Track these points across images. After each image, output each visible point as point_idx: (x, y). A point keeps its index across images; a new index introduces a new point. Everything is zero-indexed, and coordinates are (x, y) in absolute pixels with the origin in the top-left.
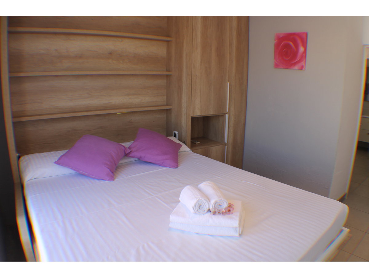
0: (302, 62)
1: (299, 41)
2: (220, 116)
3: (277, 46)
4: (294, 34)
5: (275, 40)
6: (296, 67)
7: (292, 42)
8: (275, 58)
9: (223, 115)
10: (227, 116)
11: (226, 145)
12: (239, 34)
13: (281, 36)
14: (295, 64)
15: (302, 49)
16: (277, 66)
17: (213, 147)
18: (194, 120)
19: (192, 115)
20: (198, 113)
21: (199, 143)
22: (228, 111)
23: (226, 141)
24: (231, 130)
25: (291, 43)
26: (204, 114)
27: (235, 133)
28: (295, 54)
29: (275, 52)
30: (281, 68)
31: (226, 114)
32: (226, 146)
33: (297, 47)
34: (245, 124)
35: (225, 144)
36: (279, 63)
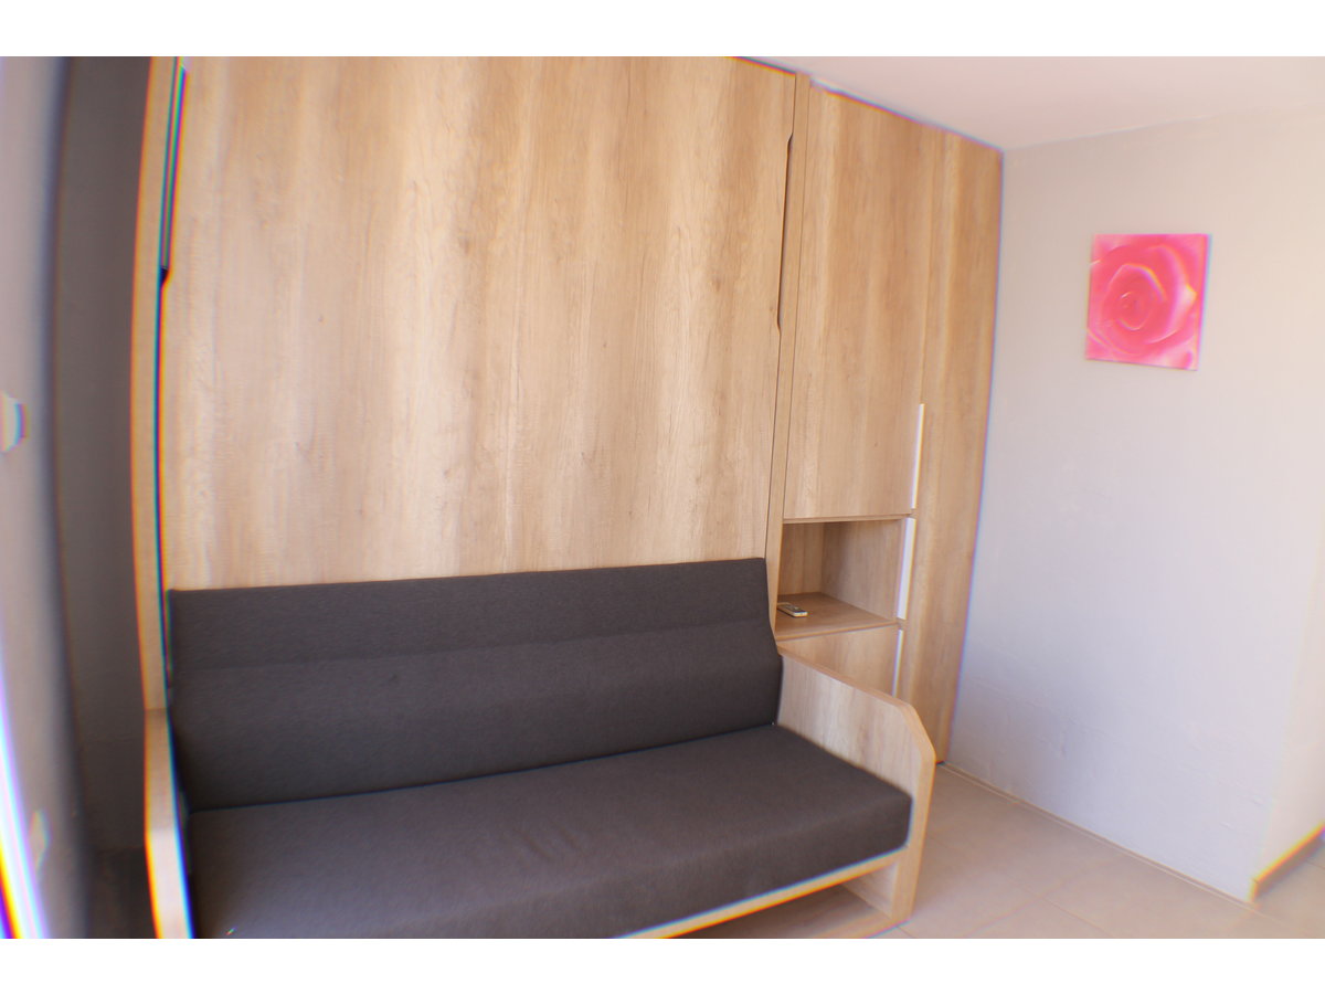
0: (1188, 342)
1: (1178, 266)
2: (884, 524)
3: (1099, 279)
4: (1162, 239)
5: (1093, 260)
6: (1165, 360)
7: (1149, 266)
8: (1090, 324)
9: (896, 520)
10: (911, 523)
11: (900, 628)
12: (965, 232)
13: (1116, 245)
14: (1160, 348)
15: (1187, 295)
16: (1095, 351)
17: (854, 633)
18: (790, 530)
19: (787, 516)
20: (809, 509)
21: (805, 614)
22: (914, 506)
23: (902, 614)
24: (924, 574)
25: (1150, 272)
26: (831, 513)
27: (936, 586)
28: (1162, 311)
29: (1092, 301)
30: (1111, 361)
31: (908, 515)
32: (901, 632)
33: (1171, 286)
34: (972, 557)
35: (898, 624)
36: (1105, 342)
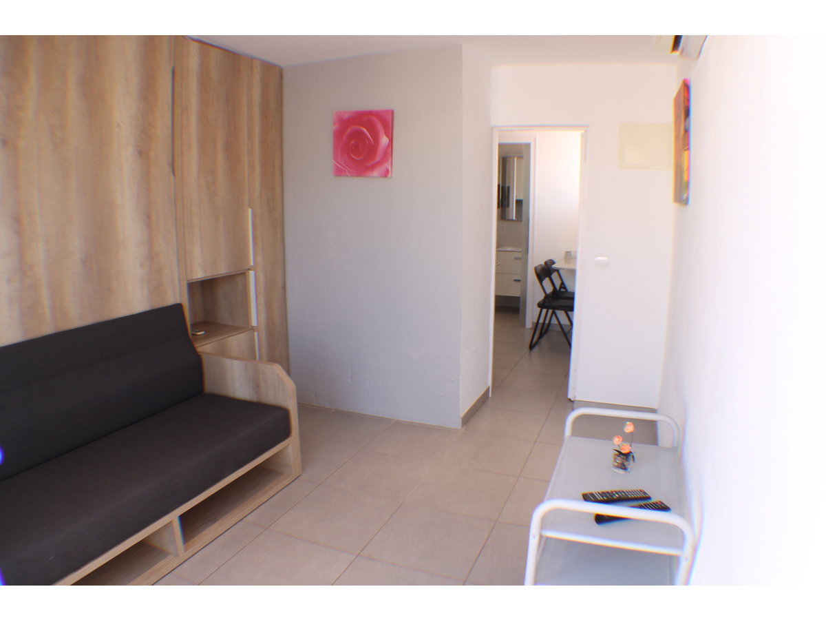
0: (387, 164)
1: (379, 126)
2: (236, 278)
3: (338, 135)
4: (370, 113)
5: (334, 124)
6: (376, 173)
7: (365, 127)
8: (335, 158)
9: (242, 274)
10: (251, 273)
11: (254, 331)
12: (265, 114)
13: (346, 116)
14: (372, 168)
15: (384, 140)
16: (339, 172)
17: (232, 338)
18: (192, 286)
19: (189, 278)
20: (199, 274)
21: (202, 333)
22: (252, 264)
23: (254, 323)
24: (262, 301)
25: (365, 130)
26: (209, 274)
27: (269, 306)
28: (372, 149)
29: (336, 146)
30: (348, 176)
31: (249, 269)
32: (256, 333)
33: (377, 140)
34: (284, 287)
35: (253, 329)
36: (343, 167)
